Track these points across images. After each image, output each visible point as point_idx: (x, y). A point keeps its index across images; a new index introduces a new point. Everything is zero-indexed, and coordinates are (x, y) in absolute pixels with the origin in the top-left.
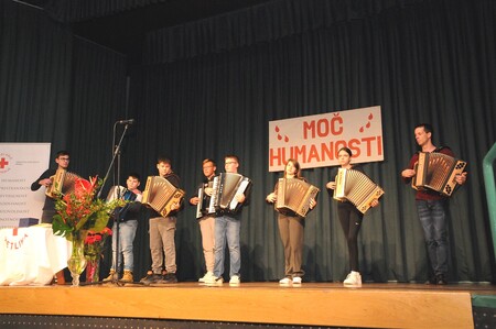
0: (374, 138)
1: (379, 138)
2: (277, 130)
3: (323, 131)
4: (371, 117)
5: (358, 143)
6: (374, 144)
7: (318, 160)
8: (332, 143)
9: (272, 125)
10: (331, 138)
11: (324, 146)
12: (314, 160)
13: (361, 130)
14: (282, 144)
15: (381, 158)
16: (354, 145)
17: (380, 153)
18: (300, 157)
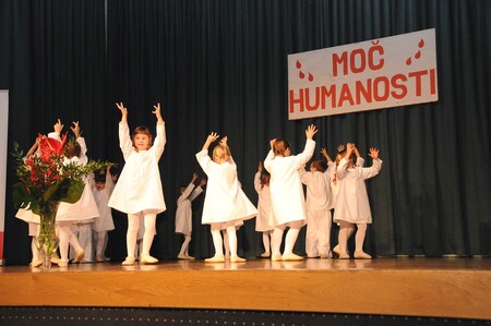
0: (425, 72)
1: (432, 71)
2: (299, 65)
3: (358, 65)
4: (421, 44)
5: (404, 79)
6: (426, 80)
7: (352, 103)
8: (369, 81)
9: (292, 59)
10: (368, 74)
11: (359, 85)
12: (346, 103)
13: (409, 62)
14: (305, 84)
15: (435, 98)
16: (399, 82)
17: (433, 92)
18: (328, 100)
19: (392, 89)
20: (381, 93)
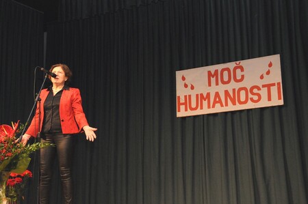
0: (274, 85)
1: (279, 84)
2: (184, 79)
3: (226, 78)
4: (270, 65)
5: (259, 89)
6: (274, 90)
7: (222, 106)
8: (234, 90)
9: (179, 74)
10: (233, 85)
11: (226, 92)
12: (218, 105)
13: (262, 77)
14: (188, 91)
15: (281, 102)
16: (255, 91)
17: (280, 98)
18: (205, 103)
19: (250, 96)
20: (243, 98)
